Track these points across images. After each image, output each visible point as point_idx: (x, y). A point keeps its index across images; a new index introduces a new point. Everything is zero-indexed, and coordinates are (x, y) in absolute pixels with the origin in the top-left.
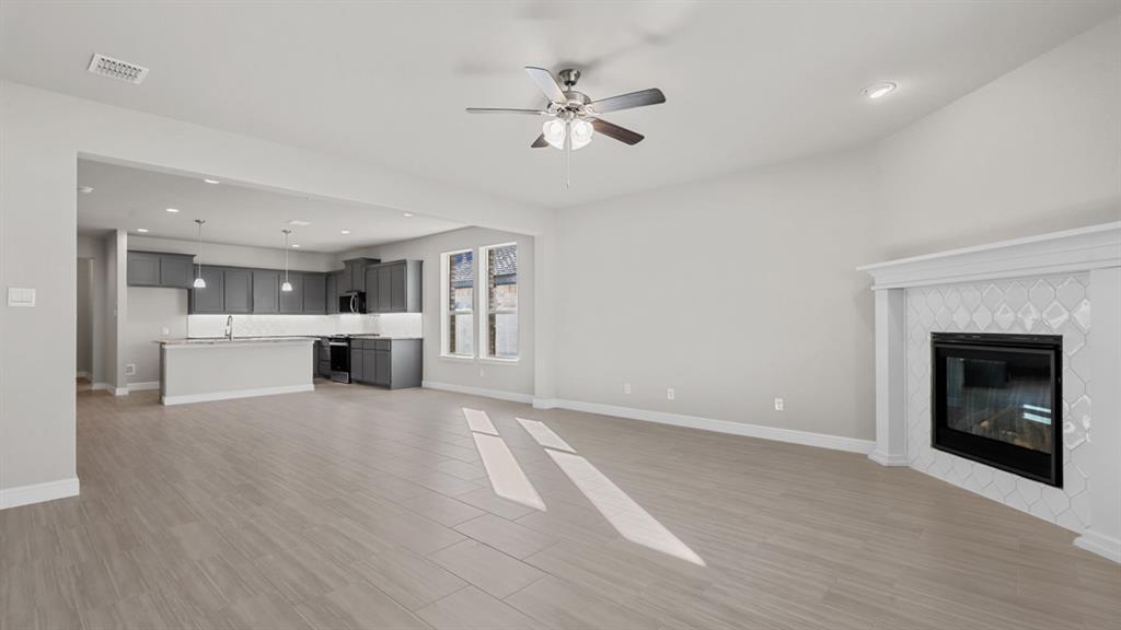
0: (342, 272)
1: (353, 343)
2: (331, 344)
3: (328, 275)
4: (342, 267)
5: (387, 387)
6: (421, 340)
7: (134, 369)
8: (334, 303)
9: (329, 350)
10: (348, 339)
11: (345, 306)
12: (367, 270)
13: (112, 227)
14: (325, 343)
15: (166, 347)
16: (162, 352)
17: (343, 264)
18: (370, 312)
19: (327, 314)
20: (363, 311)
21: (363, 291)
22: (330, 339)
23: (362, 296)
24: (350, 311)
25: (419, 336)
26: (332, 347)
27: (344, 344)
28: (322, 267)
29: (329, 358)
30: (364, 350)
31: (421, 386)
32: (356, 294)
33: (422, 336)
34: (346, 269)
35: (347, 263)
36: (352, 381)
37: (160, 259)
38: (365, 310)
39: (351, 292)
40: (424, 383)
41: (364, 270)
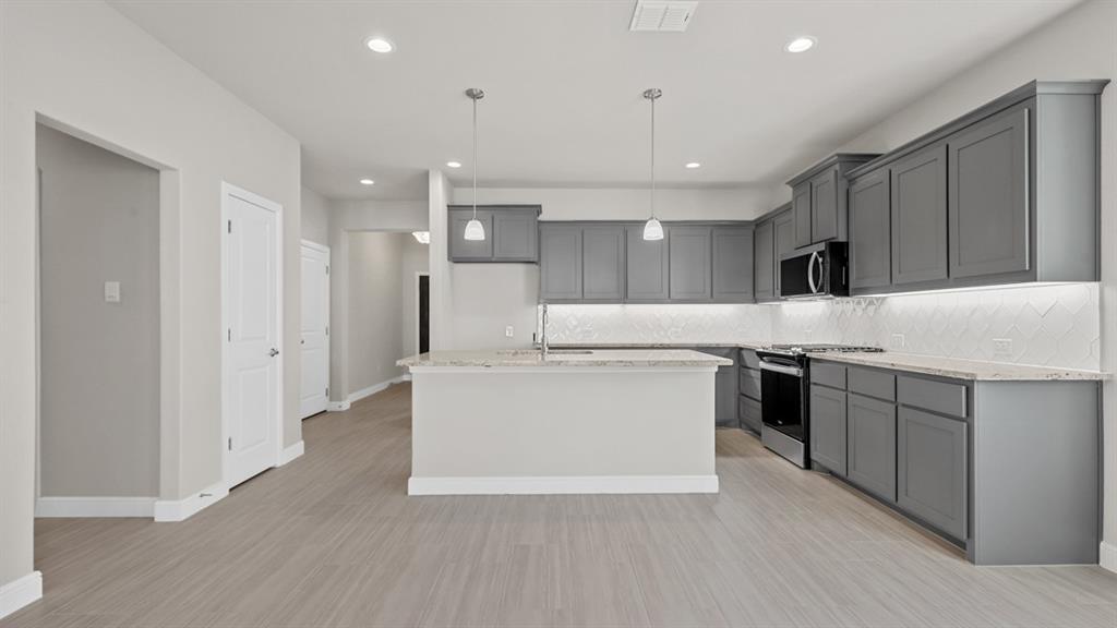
0: (787, 208)
1: (813, 367)
2: (763, 365)
3: (759, 224)
4: (786, 195)
6: (1098, 386)
8: (770, 276)
9: (757, 376)
10: (803, 361)
11: (794, 280)
12: (852, 181)
14: (750, 360)
17: (790, 190)
18: (861, 290)
19: (755, 301)
20: (840, 287)
21: (842, 238)
22: (761, 355)
23: (838, 253)
24: (808, 291)
25: (1091, 370)
26: (763, 371)
27: (793, 371)
28: (746, 210)
29: (759, 396)
30: (850, 395)
31: (1098, 563)
32: (822, 247)
33: (1102, 371)
34: (796, 198)
35: (796, 184)
36: (815, 466)
37: (493, 217)
38: (846, 287)
39: (805, 246)
40: (1111, 556)
41: (844, 185)
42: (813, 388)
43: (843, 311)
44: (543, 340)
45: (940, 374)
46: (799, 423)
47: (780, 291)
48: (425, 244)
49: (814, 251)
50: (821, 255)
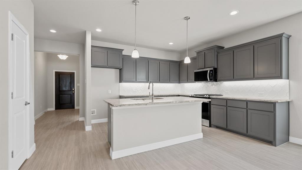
6: (289, 102)
7: (96, 113)
11: (200, 77)
12: (218, 53)
13: (84, 29)
18: (219, 81)
19: (179, 83)
20: (215, 79)
21: (216, 67)
23: (216, 70)
30: (228, 107)
31: (289, 141)
32: (212, 69)
33: (289, 99)
35: (199, 52)
36: (212, 126)
37: (107, 52)
38: (217, 79)
39: (205, 68)
40: (292, 139)
41: (216, 54)
42: (212, 106)
45: (265, 101)
47: (194, 80)
48: (63, 60)
49: (208, 69)
50: (210, 71)
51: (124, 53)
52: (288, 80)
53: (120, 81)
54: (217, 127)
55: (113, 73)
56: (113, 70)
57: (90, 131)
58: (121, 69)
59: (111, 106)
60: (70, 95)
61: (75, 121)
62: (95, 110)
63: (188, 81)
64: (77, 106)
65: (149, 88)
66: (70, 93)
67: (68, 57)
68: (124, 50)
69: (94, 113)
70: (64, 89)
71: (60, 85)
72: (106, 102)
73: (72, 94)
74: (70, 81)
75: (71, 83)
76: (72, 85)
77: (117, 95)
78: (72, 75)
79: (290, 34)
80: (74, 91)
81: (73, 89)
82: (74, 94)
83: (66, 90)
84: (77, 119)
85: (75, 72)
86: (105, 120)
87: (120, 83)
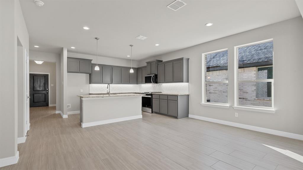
0: (145, 67)
1: (153, 96)
3: (138, 69)
5: (176, 117)
7: (70, 107)
8: (142, 79)
10: (151, 95)
11: (148, 80)
12: (158, 65)
13: (62, 46)
15: (83, 99)
16: (81, 101)
17: (146, 64)
18: (160, 83)
19: (137, 84)
21: (157, 74)
23: (156, 76)
24: (152, 82)
26: (142, 97)
30: (160, 99)
31: (188, 117)
32: (154, 75)
33: (189, 94)
34: (147, 65)
35: (148, 63)
36: (153, 112)
37: (80, 61)
38: (157, 82)
39: (151, 74)
40: (190, 116)
41: (157, 65)
42: (153, 99)
43: (155, 86)
44: (109, 92)
46: (151, 106)
47: (145, 82)
48: (39, 64)
49: (152, 75)
50: (153, 76)
51: (92, 62)
52: (188, 83)
53: (90, 83)
54: (156, 113)
55: (84, 77)
56: (85, 74)
57: (66, 118)
58: (91, 74)
59: (82, 98)
60: (44, 94)
61: (52, 113)
62: (70, 105)
63: (142, 83)
64: (50, 104)
65: (107, 88)
66: (44, 92)
67: (43, 62)
68: (92, 60)
69: (69, 107)
70: (38, 89)
71: (35, 85)
72: (79, 96)
73: (46, 93)
74: (44, 82)
75: (45, 84)
76: (46, 85)
77: (88, 93)
78: (46, 77)
79: (188, 58)
80: (48, 90)
81: (47, 89)
82: (48, 93)
83: (41, 90)
84: (54, 113)
85: (49, 74)
86: (78, 112)
87: (90, 85)
